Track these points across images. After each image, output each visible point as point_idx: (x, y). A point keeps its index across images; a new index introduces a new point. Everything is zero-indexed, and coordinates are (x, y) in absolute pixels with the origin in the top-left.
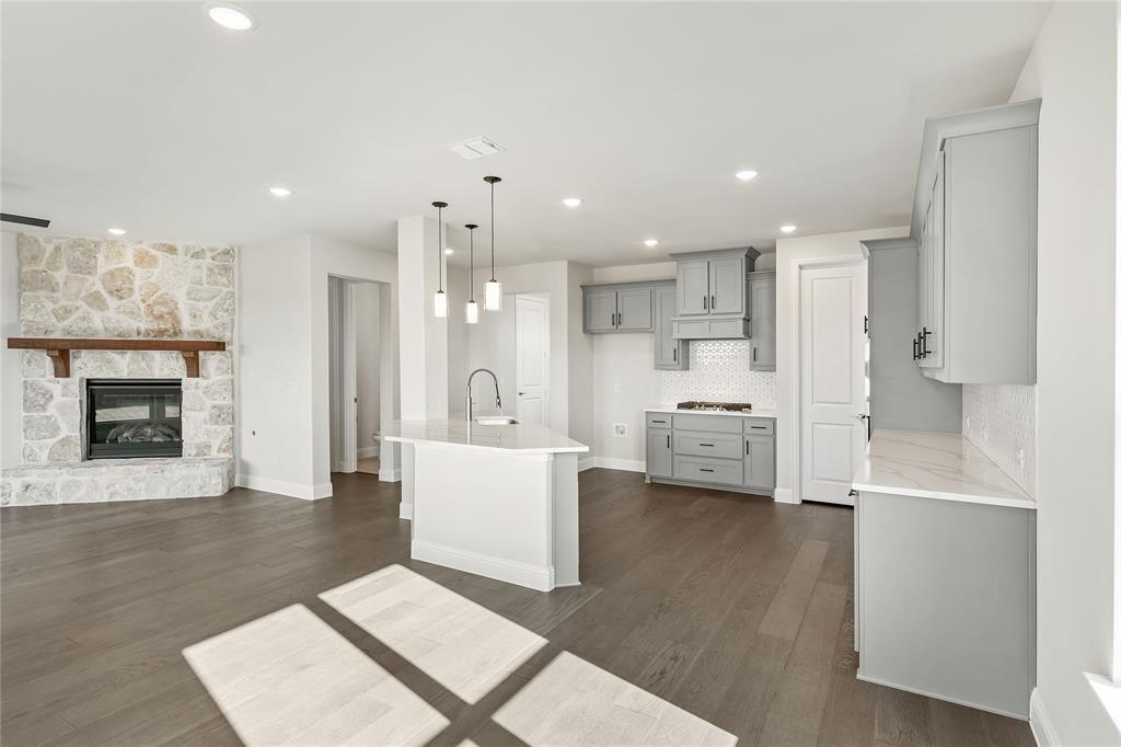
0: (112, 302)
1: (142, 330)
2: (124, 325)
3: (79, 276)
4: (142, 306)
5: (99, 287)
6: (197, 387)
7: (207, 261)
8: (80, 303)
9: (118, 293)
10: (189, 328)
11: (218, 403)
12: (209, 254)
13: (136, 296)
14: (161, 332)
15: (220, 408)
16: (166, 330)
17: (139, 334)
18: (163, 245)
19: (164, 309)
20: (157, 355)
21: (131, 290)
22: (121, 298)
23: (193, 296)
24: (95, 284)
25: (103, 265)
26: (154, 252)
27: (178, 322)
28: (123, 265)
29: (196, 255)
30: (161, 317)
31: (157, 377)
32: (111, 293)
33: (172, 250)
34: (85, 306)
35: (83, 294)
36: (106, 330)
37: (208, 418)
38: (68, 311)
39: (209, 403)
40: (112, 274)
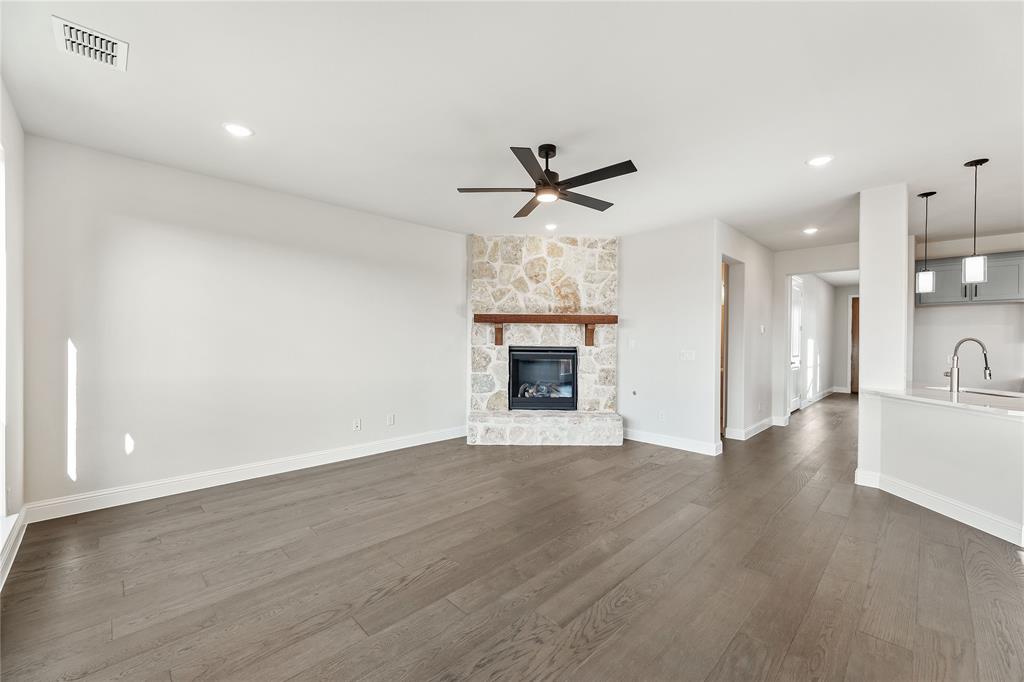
0: (531, 285)
1: (553, 306)
2: (540, 303)
3: (511, 265)
4: (552, 288)
5: (522, 274)
6: (590, 354)
7: (599, 250)
8: (510, 286)
9: (536, 278)
10: (587, 305)
11: (605, 367)
12: (600, 245)
13: (548, 280)
14: (566, 309)
15: (607, 371)
16: (570, 308)
17: (550, 310)
18: (568, 238)
19: (569, 291)
20: (561, 327)
21: (545, 275)
22: (538, 282)
23: (589, 278)
24: (520, 271)
25: (526, 257)
26: (560, 244)
27: (578, 300)
28: (539, 256)
29: (592, 245)
30: (567, 296)
31: (561, 345)
32: (531, 278)
33: (574, 242)
34: (514, 289)
35: (512, 279)
36: (527, 307)
37: (598, 380)
38: (503, 294)
39: (599, 367)
40: (532, 263)
